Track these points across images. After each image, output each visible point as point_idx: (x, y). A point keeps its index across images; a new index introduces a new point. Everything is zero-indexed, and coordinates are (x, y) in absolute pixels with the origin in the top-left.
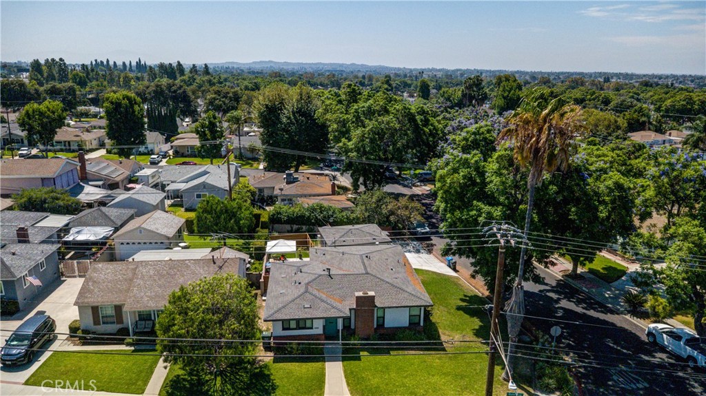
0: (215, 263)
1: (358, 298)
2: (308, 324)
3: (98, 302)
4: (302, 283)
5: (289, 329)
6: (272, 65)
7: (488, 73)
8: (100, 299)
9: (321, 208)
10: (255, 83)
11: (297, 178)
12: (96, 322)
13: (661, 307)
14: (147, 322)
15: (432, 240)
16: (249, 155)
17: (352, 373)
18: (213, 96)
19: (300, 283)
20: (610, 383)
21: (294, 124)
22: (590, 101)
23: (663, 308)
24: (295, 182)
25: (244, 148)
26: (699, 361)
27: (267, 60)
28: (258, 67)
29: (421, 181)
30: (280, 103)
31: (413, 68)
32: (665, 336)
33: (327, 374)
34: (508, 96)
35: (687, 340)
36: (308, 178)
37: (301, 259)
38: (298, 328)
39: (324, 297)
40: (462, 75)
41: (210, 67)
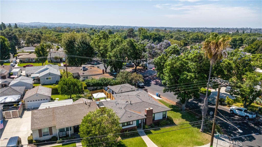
0: (86, 104)
1: (148, 111)
2: (131, 123)
3: (42, 127)
4: (122, 108)
5: (124, 126)
6: (40, 24)
7: (125, 27)
8: (42, 126)
9: (105, 79)
10: (40, 31)
11: (87, 68)
12: (40, 136)
13: (231, 101)
14: (63, 132)
15: (145, 88)
16: (55, 61)
17: (153, 138)
18: (29, 37)
19: (121, 108)
20: (229, 127)
21: (81, 47)
22: (167, 36)
23: (232, 102)
24: (86, 70)
25: (53, 58)
26: (250, 117)
27: (37, 22)
28: (33, 25)
29: (127, 67)
30: (74, 39)
31: (98, 25)
32: (236, 110)
33: (144, 140)
34: (144, 35)
35: (244, 111)
36: (91, 68)
37: (105, 99)
38: (128, 125)
39: (133, 112)
40: (117, 28)
41: (18, 24)
